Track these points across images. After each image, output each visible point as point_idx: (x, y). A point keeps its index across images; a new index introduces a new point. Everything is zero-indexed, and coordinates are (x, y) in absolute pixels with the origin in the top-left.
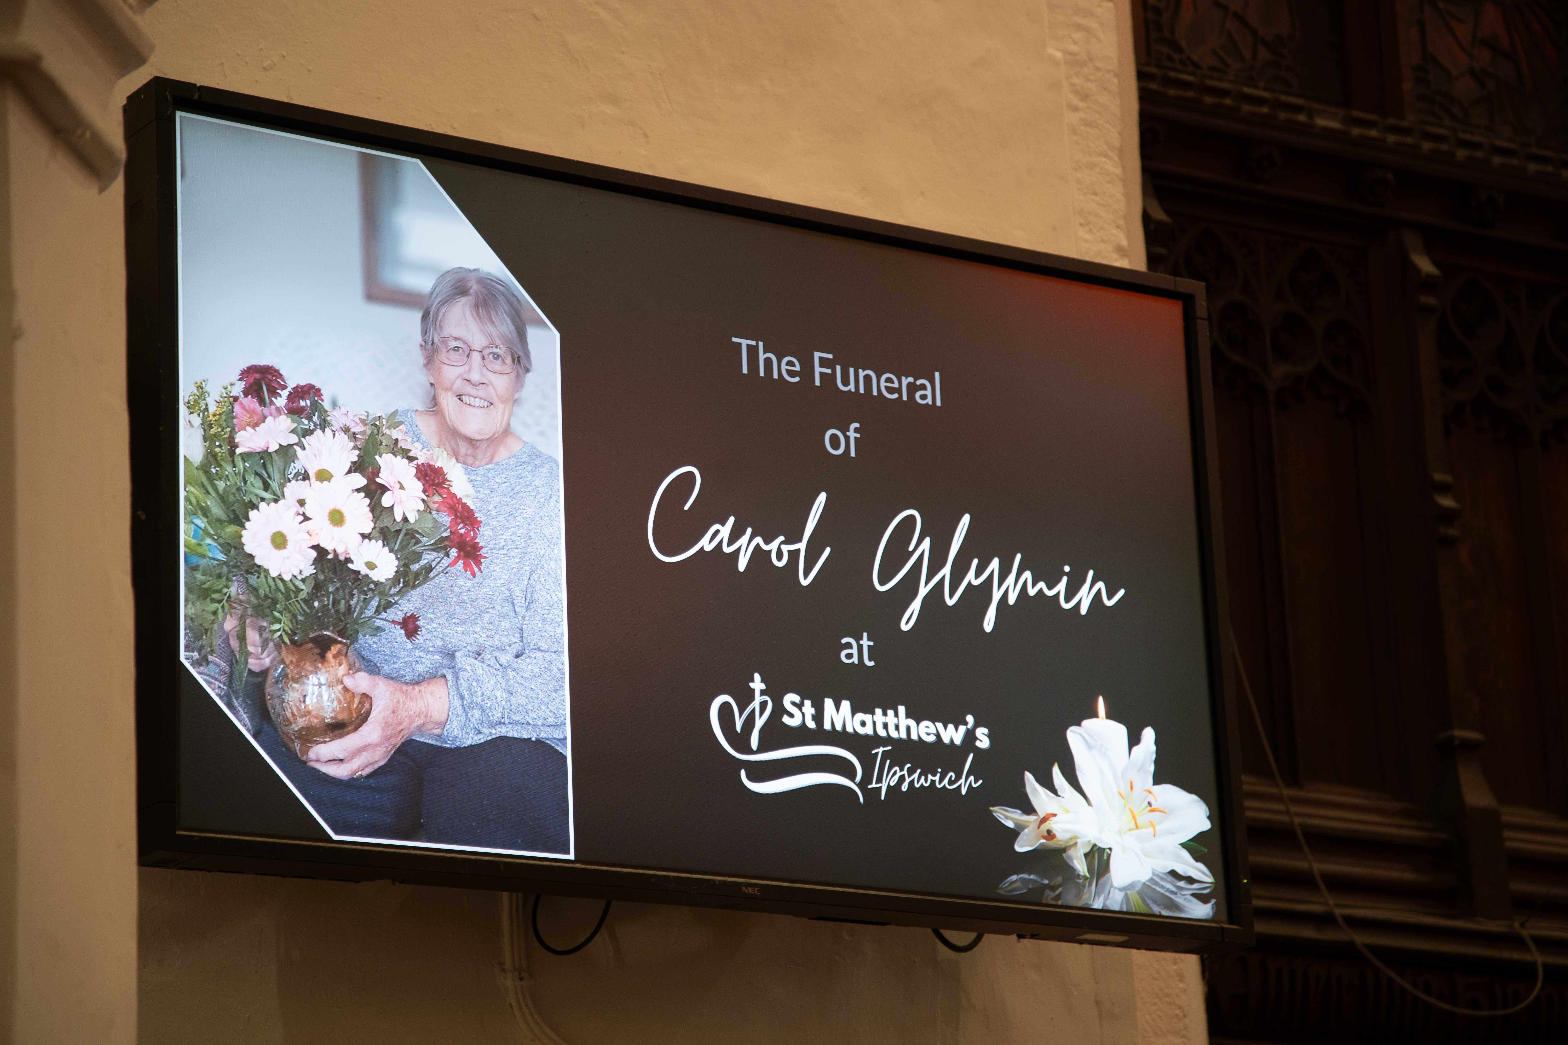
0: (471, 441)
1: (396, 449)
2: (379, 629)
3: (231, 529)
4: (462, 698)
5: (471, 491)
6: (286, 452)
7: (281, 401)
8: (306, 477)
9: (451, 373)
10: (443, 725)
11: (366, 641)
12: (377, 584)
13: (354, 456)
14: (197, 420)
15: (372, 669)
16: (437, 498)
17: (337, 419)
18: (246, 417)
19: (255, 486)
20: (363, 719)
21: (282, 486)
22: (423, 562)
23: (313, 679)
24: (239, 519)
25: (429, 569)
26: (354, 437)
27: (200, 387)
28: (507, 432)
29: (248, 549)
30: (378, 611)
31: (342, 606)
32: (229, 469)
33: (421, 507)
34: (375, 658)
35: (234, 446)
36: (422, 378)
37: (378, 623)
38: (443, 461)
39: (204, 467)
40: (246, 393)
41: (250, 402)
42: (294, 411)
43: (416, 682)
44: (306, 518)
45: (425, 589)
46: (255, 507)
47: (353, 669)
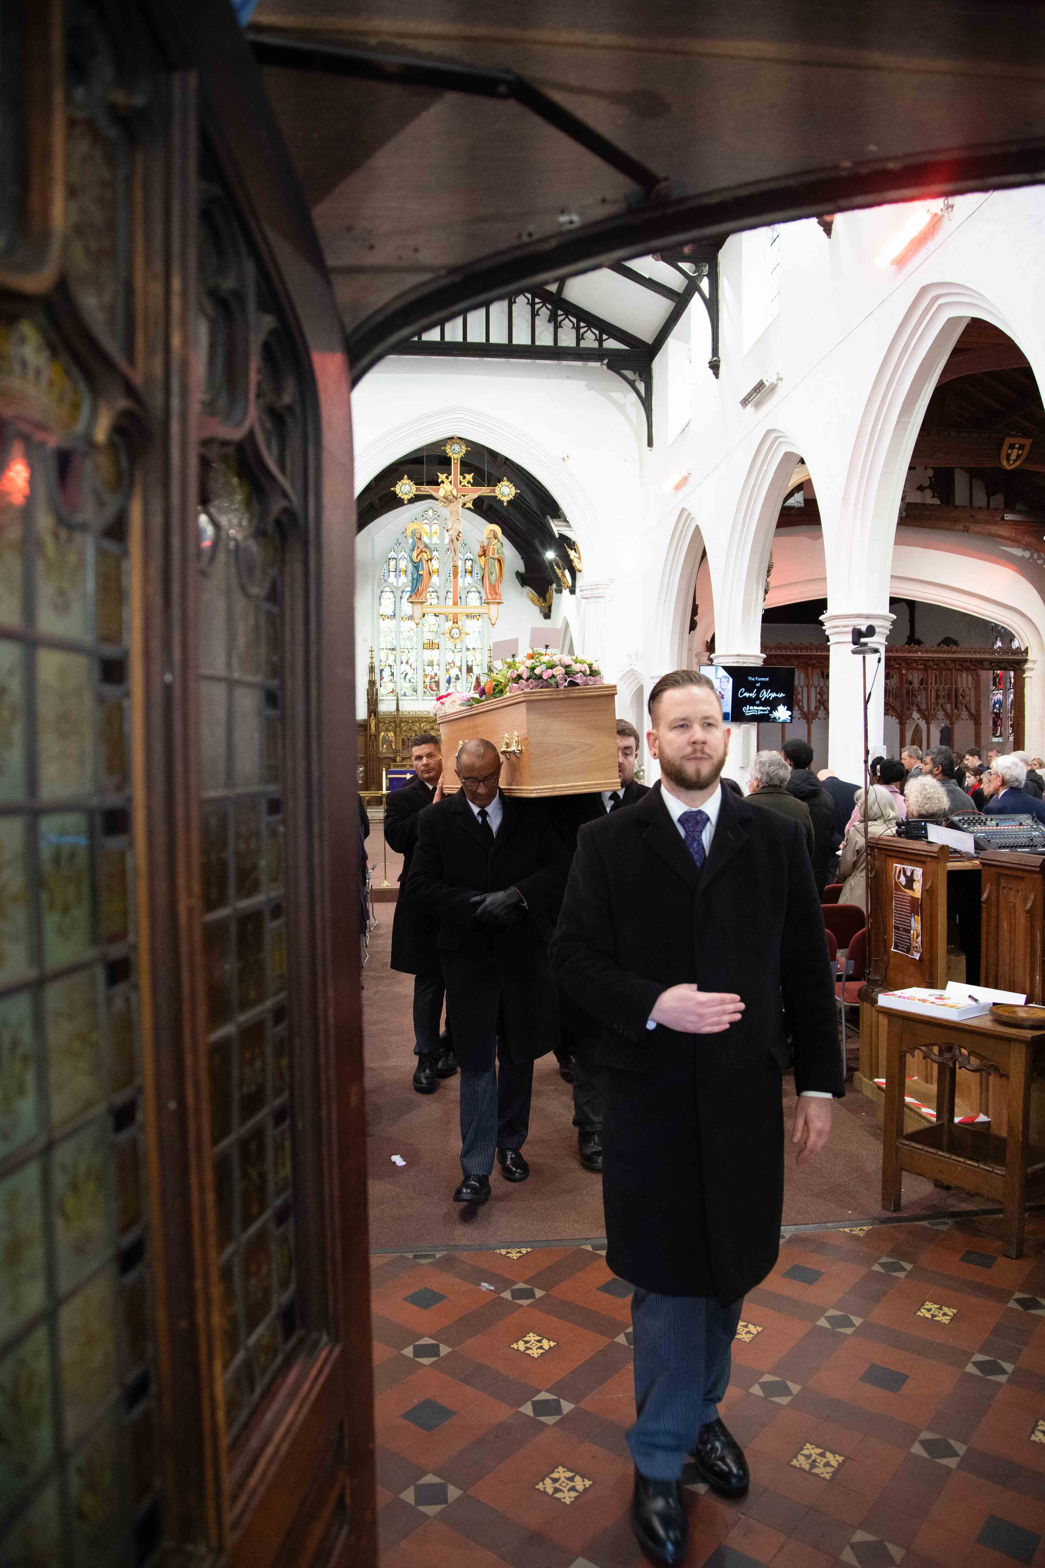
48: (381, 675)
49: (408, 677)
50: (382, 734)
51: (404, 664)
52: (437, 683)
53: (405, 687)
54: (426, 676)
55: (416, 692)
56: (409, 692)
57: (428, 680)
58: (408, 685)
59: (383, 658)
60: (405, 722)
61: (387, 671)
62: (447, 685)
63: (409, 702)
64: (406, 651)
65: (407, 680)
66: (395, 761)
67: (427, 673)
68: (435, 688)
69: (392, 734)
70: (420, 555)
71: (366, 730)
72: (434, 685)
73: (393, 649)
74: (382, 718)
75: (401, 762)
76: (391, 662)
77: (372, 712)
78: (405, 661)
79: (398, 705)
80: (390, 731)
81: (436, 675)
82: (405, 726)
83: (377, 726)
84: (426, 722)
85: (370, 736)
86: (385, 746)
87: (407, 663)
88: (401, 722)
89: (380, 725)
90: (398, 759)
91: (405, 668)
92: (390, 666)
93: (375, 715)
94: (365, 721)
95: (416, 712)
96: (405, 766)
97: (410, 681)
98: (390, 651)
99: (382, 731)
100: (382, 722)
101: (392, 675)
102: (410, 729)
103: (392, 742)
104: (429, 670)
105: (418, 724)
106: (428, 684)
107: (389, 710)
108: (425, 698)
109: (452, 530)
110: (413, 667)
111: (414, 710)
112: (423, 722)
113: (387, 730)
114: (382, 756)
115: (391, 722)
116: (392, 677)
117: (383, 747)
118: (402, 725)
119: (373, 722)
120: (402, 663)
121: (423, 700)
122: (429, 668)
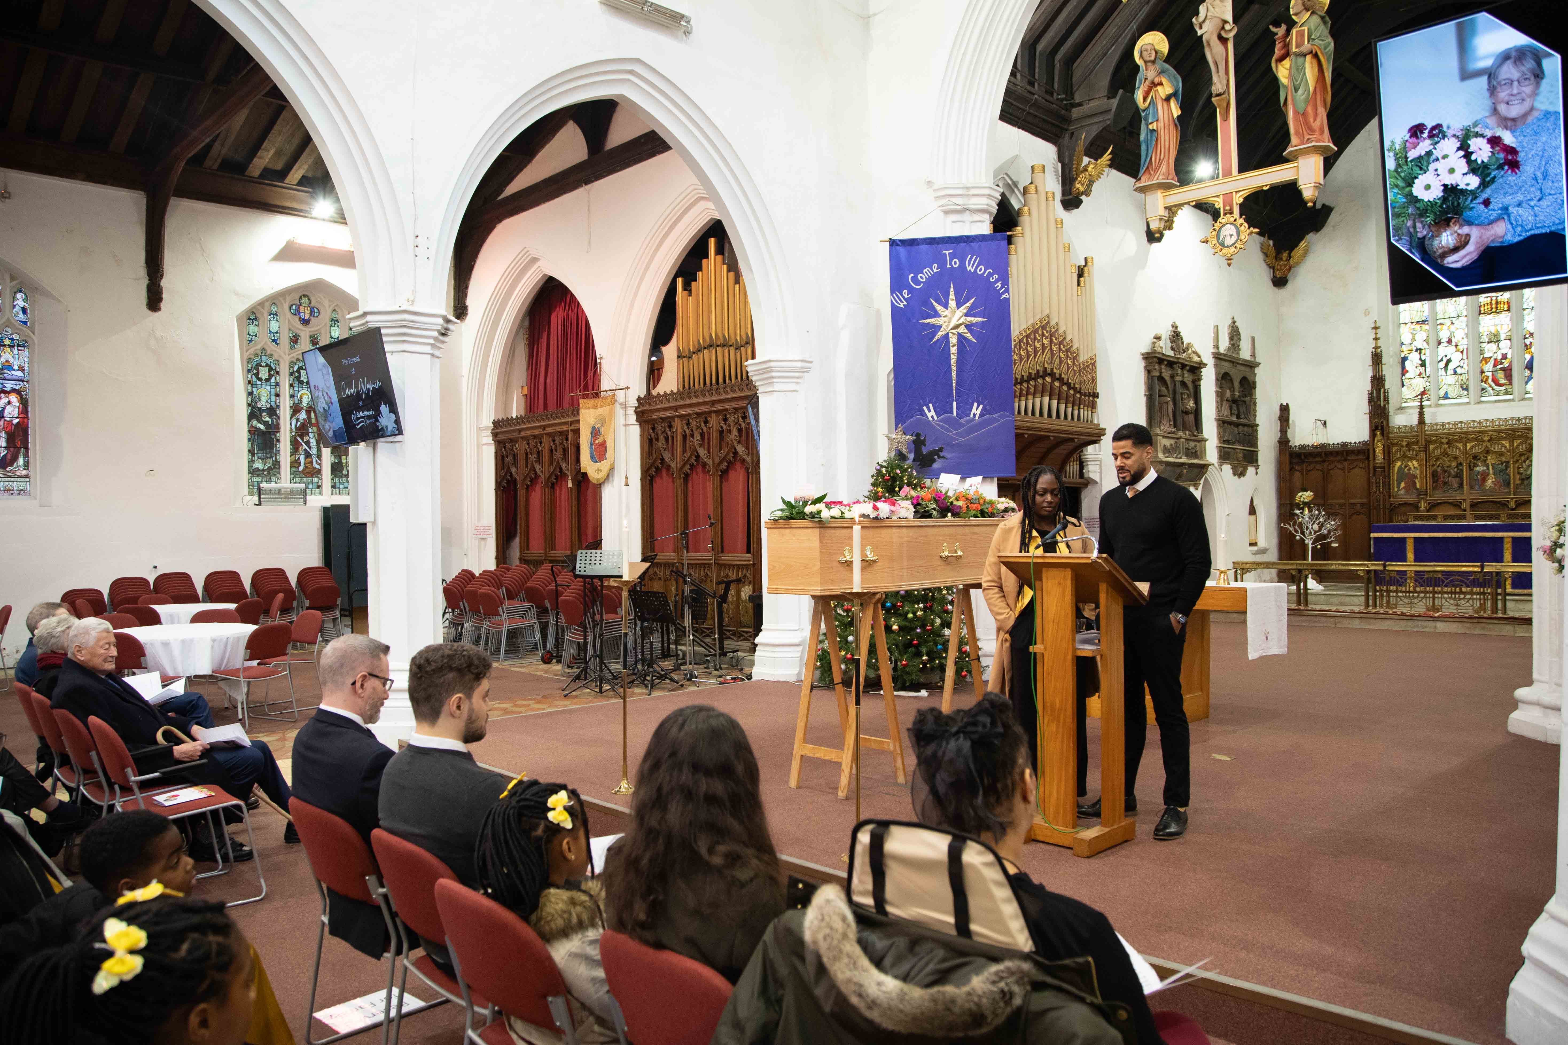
0: (1514, 120)
1: (1477, 135)
2: (1473, 208)
3: (1408, 189)
4: (1512, 224)
5: (1514, 140)
6: (1429, 154)
7: (1425, 135)
8: (1437, 159)
9: (1503, 95)
10: (1503, 237)
11: (1468, 214)
12: (1471, 191)
13: (1458, 145)
14: (1392, 154)
15: (1469, 223)
16: (1497, 148)
17: (1449, 133)
18: (1411, 146)
19: (1417, 170)
20: (1466, 243)
21: (1427, 167)
22: (1492, 176)
23: (1444, 234)
24: (1410, 184)
25: (1495, 177)
26: (1458, 137)
27: (1392, 142)
28: (1532, 109)
29: (1415, 194)
30: (1472, 201)
31: (1456, 203)
32: (1405, 168)
33: (1490, 154)
34: (1471, 219)
35: (1406, 158)
36: (1487, 103)
37: (1472, 205)
38: (1500, 132)
39: (1396, 171)
40: (1410, 137)
41: (1414, 140)
42: (1431, 136)
43: (1491, 223)
44: (1438, 175)
45: (1493, 186)
46: (1416, 178)
47: (1461, 226)
48: (1403, 367)
49: (1451, 366)
50: (1399, 464)
51: (1444, 345)
52: (1508, 372)
53: (1448, 381)
54: (1486, 360)
55: (1467, 389)
56: (1453, 392)
57: (1488, 367)
58: (1451, 379)
59: (1406, 337)
60: (1435, 442)
61: (1414, 360)
62: (1527, 373)
63: (1450, 408)
64: (1448, 322)
65: (1450, 372)
66: (1416, 507)
67: (1486, 355)
68: (1502, 381)
69: (1415, 463)
70: (1152, 93)
71: (1368, 458)
72: (1501, 376)
73: (1423, 322)
74: (1395, 438)
75: (1428, 511)
76: (1419, 344)
77: (1376, 428)
78: (1445, 340)
79: (1421, 414)
80: (1411, 459)
81: (1504, 357)
82: (1436, 448)
83: (1387, 451)
84: (1475, 439)
85: (1375, 468)
86: (1403, 485)
87: (1449, 341)
88: (1428, 442)
89: (1394, 449)
90: (1423, 505)
91: (1444, 350)
92: (1419, 350)
93: (1382, 434)
94: (1365, 443)
95: (1455, 424)
96: (1434, 517)
97: (1455, 373)
98: (1417, 327)
99: (1398, 459)
100: (1396, 444)
101: (1423, 364)
102: (1445, 454)
103: (1415, 477)
104: (1490, 350)
105: (1460, 445)
106: (1490, 374)
107: (1409, 424)
108: (1483, 399)
109: (1207, 22)
110: (1460, 348)
111: (1452, 420)
112: (1468, 440)
113: (1404, 457)
114: (1399, 501)
115: (1413, 443)
116: (1422, 369)
117: (1398, 486)
118: (1432, 447)
119: (1379, 444)
120: (1439, 343)
121: (1481, 402)
122: (1493, 346)
